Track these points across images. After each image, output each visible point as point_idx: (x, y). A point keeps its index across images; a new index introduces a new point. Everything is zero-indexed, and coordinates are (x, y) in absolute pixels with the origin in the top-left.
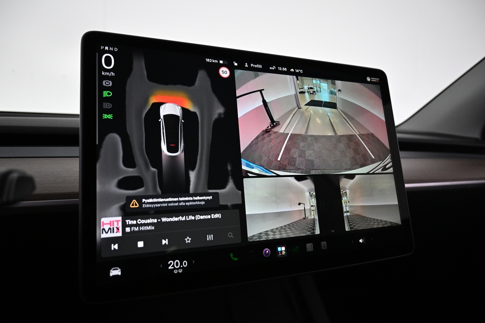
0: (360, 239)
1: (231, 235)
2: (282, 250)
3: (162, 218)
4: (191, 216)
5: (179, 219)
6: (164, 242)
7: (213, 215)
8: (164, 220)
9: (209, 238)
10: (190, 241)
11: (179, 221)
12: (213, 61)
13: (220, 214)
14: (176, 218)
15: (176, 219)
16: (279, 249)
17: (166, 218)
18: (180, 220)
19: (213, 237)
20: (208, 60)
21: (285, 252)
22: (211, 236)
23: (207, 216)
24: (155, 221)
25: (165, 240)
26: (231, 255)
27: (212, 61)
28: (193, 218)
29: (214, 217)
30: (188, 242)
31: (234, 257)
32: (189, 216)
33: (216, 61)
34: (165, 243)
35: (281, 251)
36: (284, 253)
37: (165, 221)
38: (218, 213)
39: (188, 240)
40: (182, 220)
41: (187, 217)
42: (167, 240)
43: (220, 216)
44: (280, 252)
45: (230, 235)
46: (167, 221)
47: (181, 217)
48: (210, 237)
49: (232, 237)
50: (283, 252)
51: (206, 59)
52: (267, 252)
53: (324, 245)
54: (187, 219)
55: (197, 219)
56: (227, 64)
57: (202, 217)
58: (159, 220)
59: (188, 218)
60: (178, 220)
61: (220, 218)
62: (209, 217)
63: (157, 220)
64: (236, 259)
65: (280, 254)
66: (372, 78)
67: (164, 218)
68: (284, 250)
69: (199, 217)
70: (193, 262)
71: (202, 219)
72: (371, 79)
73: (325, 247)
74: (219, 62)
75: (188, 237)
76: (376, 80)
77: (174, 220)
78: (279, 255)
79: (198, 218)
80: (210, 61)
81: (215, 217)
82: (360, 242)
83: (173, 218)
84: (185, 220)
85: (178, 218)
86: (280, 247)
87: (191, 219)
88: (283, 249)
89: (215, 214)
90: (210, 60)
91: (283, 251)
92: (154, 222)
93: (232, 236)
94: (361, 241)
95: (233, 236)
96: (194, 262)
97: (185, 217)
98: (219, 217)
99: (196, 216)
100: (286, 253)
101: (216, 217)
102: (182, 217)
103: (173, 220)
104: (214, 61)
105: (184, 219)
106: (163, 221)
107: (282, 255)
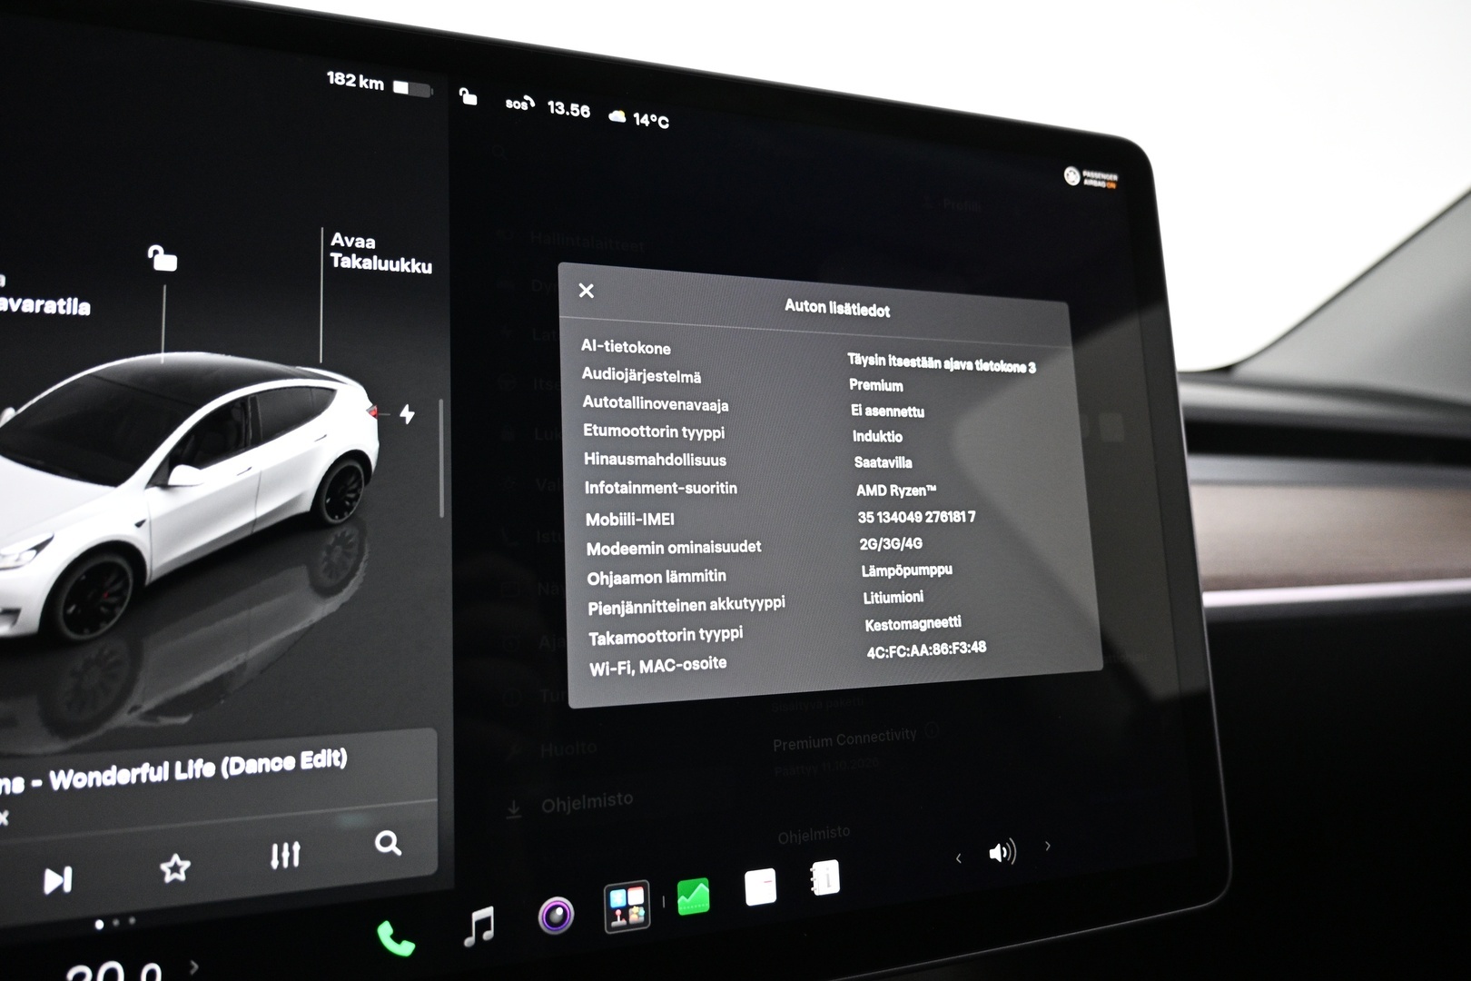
0: (994, 847)
1: (388, 843)
2: (630, 903)
3: (52, 774)
4: (200, 761)
5: (139, 777)
6: (51, 881)
7: (311, 753)
8: (60, 780)
9: (280, 858)
10: (186, 872)
11: (139, 787)
12: (363, 83)
13: (343, 750)
14: (124, 772)
15: (125, 777)
16: (617, 898)
17: (71, 772)
18: (144, 780)
19: (301, 852)
20: (337, 78)
21: (642, 912)
22: (291, 851)
23: (277, 759)
24: (18, 785)
25: (61, 873)
26: (385, 931)
27: (357, 82)
28: (209, 770)
29: (310, 766)
30: (175, 882)
31: (397, 938)
32: (191, 762)
33: (378, 84)
34: (61, 887)
35: (626, 910)
36: (637, 915)
37: (66, 787)
38: (335, 747)
39: (175, 869)
40: (154, 779)
41: (178, 765)
42: (68, 871)
43: (340, 759)
44: (618, 912)
45: (386, 841)
46: (79, 785)
47: (146, 765)
48: (286, 854)
49: (392, 853)
50: (635, 910)
51: (330, 74)
52: (559, 911)
53: (828, 875)
54: (179, 776)
55: (226, 776)
56: (428, 96)
57: (253, 766)
58: (37, 783)
59: (184, 770)
60: (134, 781)
61: (343, 767)
62: (289, 763)
63: (27, 784)
64: (406, 949)
65: (619, 922)
66: (1085, 173)
67: (62, 773)
68: (641, 901)
69: (237, 766)
70: (192, 967)
71: (252, 774)
72: (1083, 178)
73: (829, 886)
74: (389, 86)
75: (176, 858)
76: (1106, 181)
77: (112, 782)
78: (614, 924)
79: (234, 772)
80: (350, 84)
81: (318, 765)
82: (992, 856)
83: (107, 773)
84: (166, 778)
85: (135, 771)
86: (623, 891)
87: (198, 776)
88: (637, 895)
89: (317, 751)
90: (347, 80)
91: (632, 907)
92: (8, 792)
93: (393, 847)
94: (996, 853)
95: (397, 846)
96: (196, 966)
97: (166, 764)
98: (337, 763)
99: (226, 759)
100: (646, 915)
101: (322, 765)
102: (156, 764)
103: (107, 783)
104: (368, 83)
105: (161, 774)
106: (56, 787)
107: (629, 925)
